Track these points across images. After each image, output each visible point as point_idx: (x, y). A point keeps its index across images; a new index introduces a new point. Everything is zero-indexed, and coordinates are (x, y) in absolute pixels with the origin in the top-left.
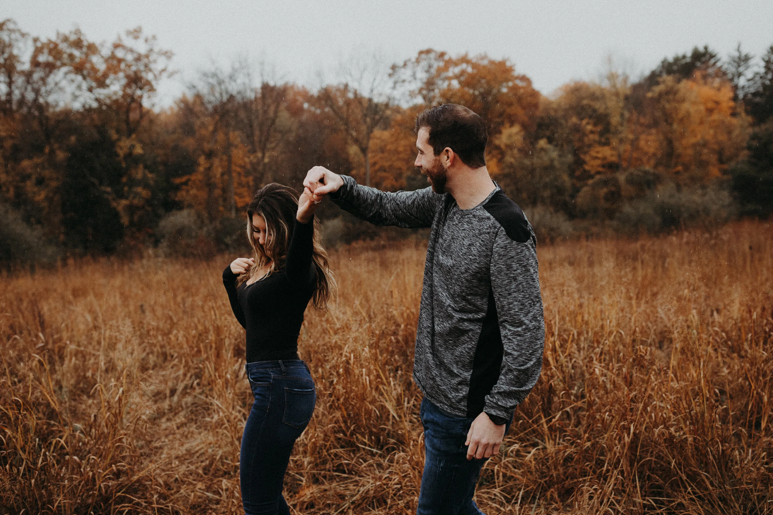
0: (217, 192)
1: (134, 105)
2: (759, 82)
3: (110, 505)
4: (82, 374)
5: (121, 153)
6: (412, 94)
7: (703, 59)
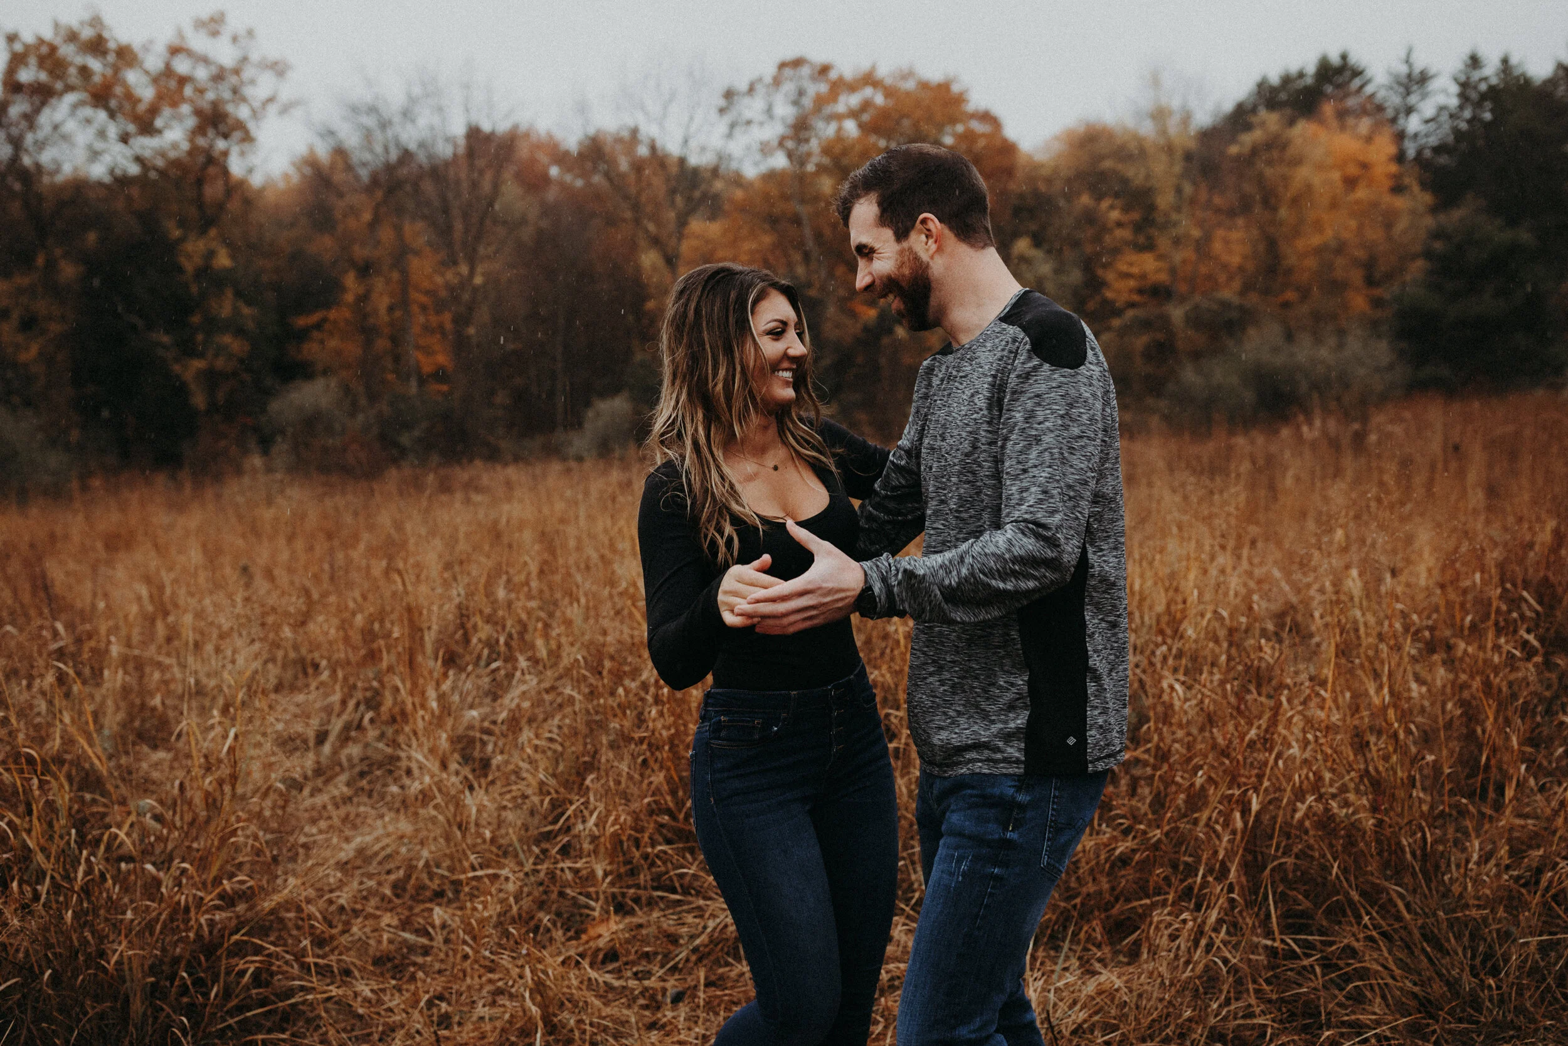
0: (382, 344)
1: (212, 170)
2: (1446, 126)
3: (219, 958)
4: (138, 701)
5: (189, 267)
6: (765, 149)
7: (1340, 80)
